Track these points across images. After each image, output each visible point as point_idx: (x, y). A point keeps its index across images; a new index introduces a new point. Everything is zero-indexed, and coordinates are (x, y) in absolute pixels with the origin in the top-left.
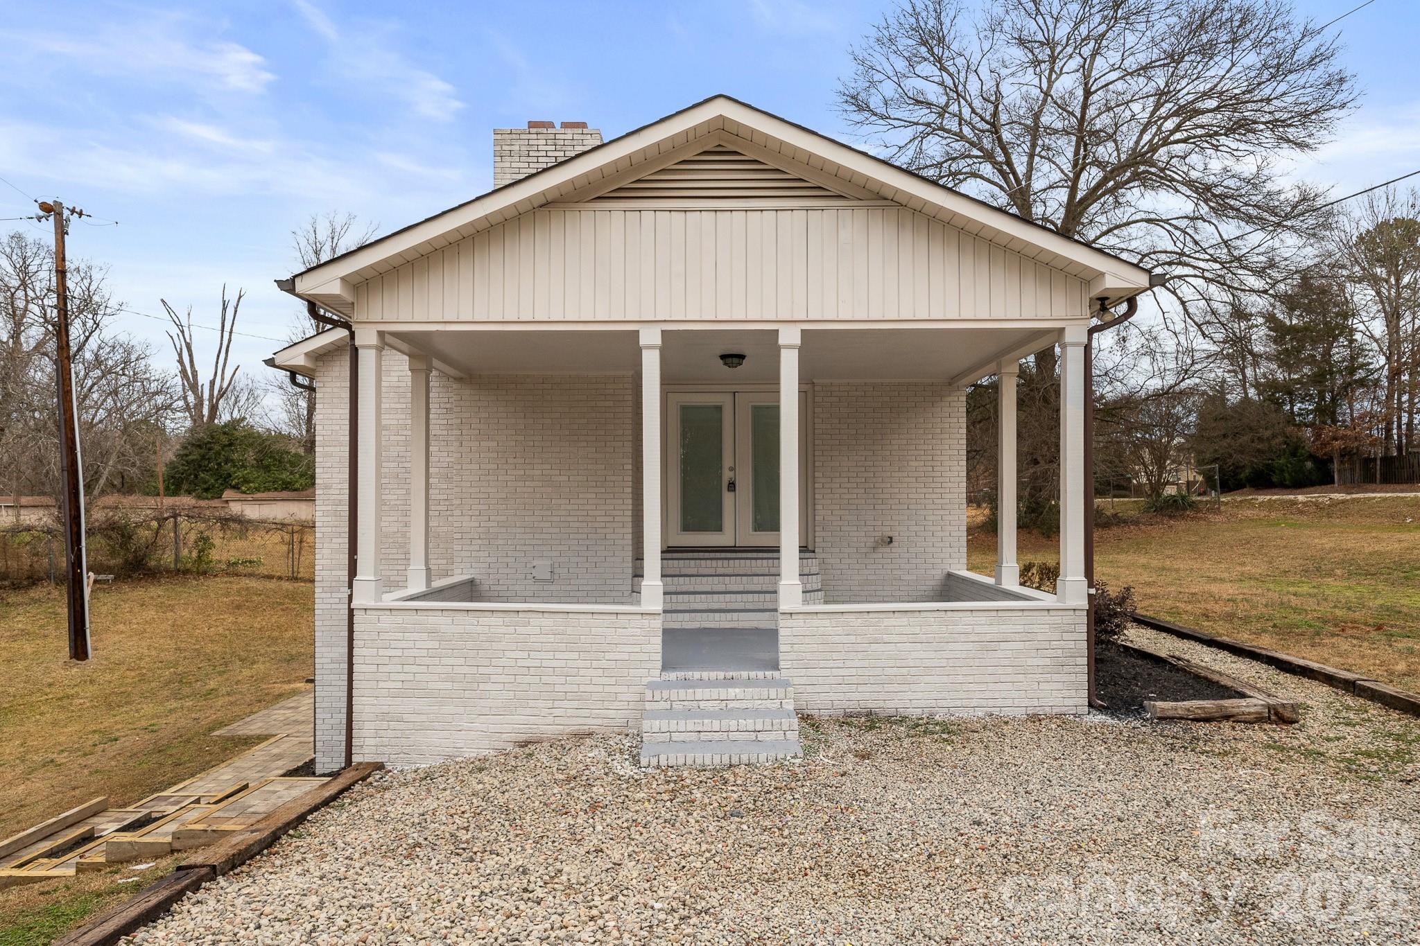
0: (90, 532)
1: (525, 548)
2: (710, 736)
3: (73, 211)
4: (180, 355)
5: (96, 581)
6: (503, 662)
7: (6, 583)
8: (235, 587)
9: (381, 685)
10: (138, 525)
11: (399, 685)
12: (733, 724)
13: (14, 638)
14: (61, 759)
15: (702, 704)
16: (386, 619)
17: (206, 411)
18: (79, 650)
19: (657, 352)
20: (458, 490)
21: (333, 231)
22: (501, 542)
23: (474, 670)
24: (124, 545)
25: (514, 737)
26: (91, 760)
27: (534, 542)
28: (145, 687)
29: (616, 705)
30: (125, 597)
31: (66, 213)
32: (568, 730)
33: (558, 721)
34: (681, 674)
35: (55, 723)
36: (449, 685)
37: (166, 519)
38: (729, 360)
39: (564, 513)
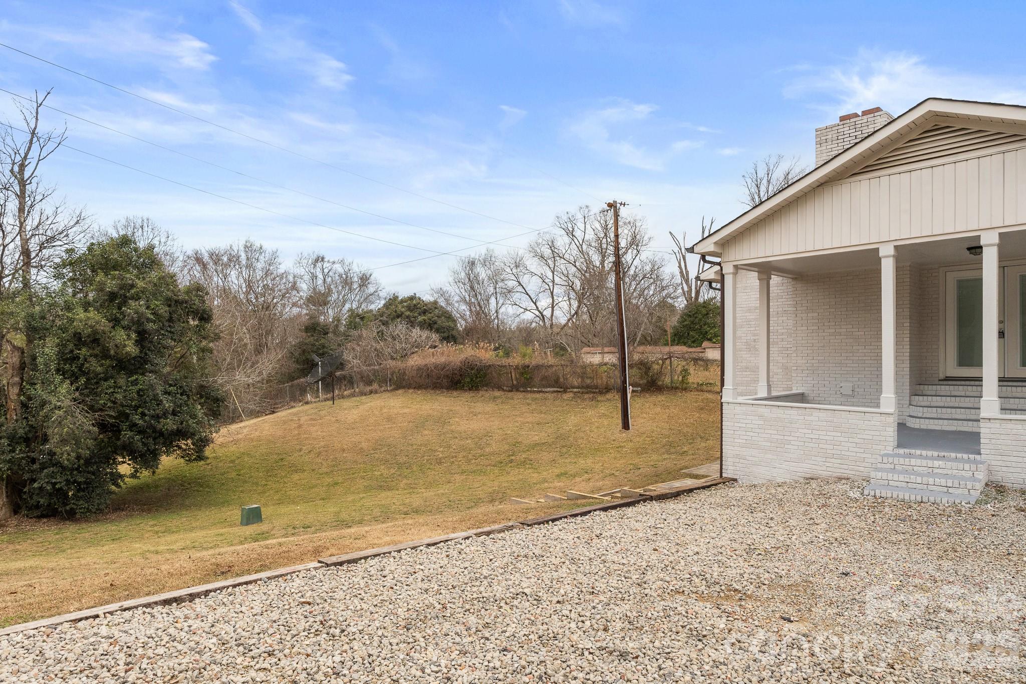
0: (631, 366)
1: (835, 376)
2: (915, 486)
3: (621, 204)
4: (680, 263)
5: (633, 391)
6: (798, 434)
7: (597, 390)
8: (701, 398)
9: (736, 440)
10: (653, 362)
11: (744, 441)
12: (931, 481)
13: (600, 417)
14: (617, 474)
15: (915, 468)
16: (738, 408)
17: (693, 295)
18: (626, 426)
19: (891, 259)
20: (795, 342)
21: (768, 170)
22: (820, 372)
23: (782, 437)
24: (646, 373)
25: (804, 475)
26: (629, 475)
27: (842, 372)
28: (654, 446)
29: (864, 464)
30: (646, 400)
31: (618, 205)
32: (835, 475)
33: (829, 469)
34: (907, 451)
35: (615, 458)
36: (769, 444)
37: (666, 359)
38: (973, 251)
39: (861, 355)
